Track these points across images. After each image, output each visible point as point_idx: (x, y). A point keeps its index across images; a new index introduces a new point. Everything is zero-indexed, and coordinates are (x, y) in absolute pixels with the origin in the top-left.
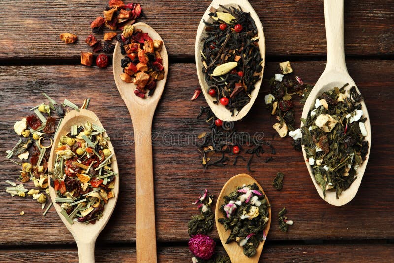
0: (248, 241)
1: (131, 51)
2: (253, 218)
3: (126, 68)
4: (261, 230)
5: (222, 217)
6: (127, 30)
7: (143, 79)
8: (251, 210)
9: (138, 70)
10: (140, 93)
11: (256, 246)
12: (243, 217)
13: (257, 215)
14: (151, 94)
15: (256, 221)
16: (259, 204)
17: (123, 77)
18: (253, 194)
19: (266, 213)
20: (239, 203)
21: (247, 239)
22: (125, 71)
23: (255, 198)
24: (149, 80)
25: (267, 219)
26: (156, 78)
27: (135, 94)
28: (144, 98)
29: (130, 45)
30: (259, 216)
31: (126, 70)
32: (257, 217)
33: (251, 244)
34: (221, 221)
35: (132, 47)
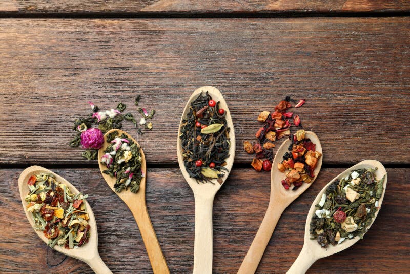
0: (132, 180)
1: (297, 150)
2: (129, 160)
3: (286, 161)
4: (138, 168)
5: (106, 169)
6: (300, 134)
7: (294, 177)
8: (124, 155)
9: (295, 167)
10: (285, 184)
11: (139, 184)
12: (119, 162)
13: (131, 157)
14: (294, 189)
15: (131, 162)
16: (128, 148)
17: (280, 166)
18: (123, 142)
19: (139, 154)
20: (114, 153)
21: (130, 178)
22: (283, 163)
23: (125, 144)
24: (299, 179)
25: (140, 158)
26: (304, 180)
27: (281, 183)
28: (287, 189)
29: (298, 147)
30: (133, 157)
31: (285, 162)
32: (131, 159)
33: (135, 182)
34: (105, 172)
35: (299, 149)
